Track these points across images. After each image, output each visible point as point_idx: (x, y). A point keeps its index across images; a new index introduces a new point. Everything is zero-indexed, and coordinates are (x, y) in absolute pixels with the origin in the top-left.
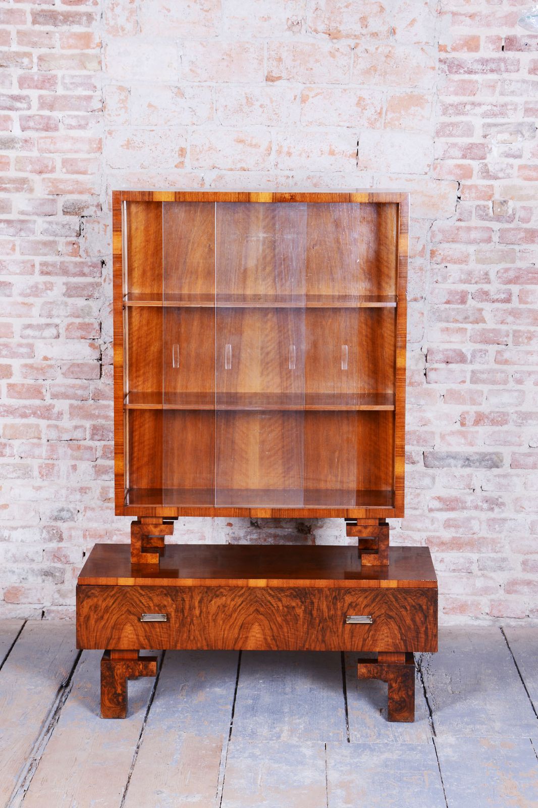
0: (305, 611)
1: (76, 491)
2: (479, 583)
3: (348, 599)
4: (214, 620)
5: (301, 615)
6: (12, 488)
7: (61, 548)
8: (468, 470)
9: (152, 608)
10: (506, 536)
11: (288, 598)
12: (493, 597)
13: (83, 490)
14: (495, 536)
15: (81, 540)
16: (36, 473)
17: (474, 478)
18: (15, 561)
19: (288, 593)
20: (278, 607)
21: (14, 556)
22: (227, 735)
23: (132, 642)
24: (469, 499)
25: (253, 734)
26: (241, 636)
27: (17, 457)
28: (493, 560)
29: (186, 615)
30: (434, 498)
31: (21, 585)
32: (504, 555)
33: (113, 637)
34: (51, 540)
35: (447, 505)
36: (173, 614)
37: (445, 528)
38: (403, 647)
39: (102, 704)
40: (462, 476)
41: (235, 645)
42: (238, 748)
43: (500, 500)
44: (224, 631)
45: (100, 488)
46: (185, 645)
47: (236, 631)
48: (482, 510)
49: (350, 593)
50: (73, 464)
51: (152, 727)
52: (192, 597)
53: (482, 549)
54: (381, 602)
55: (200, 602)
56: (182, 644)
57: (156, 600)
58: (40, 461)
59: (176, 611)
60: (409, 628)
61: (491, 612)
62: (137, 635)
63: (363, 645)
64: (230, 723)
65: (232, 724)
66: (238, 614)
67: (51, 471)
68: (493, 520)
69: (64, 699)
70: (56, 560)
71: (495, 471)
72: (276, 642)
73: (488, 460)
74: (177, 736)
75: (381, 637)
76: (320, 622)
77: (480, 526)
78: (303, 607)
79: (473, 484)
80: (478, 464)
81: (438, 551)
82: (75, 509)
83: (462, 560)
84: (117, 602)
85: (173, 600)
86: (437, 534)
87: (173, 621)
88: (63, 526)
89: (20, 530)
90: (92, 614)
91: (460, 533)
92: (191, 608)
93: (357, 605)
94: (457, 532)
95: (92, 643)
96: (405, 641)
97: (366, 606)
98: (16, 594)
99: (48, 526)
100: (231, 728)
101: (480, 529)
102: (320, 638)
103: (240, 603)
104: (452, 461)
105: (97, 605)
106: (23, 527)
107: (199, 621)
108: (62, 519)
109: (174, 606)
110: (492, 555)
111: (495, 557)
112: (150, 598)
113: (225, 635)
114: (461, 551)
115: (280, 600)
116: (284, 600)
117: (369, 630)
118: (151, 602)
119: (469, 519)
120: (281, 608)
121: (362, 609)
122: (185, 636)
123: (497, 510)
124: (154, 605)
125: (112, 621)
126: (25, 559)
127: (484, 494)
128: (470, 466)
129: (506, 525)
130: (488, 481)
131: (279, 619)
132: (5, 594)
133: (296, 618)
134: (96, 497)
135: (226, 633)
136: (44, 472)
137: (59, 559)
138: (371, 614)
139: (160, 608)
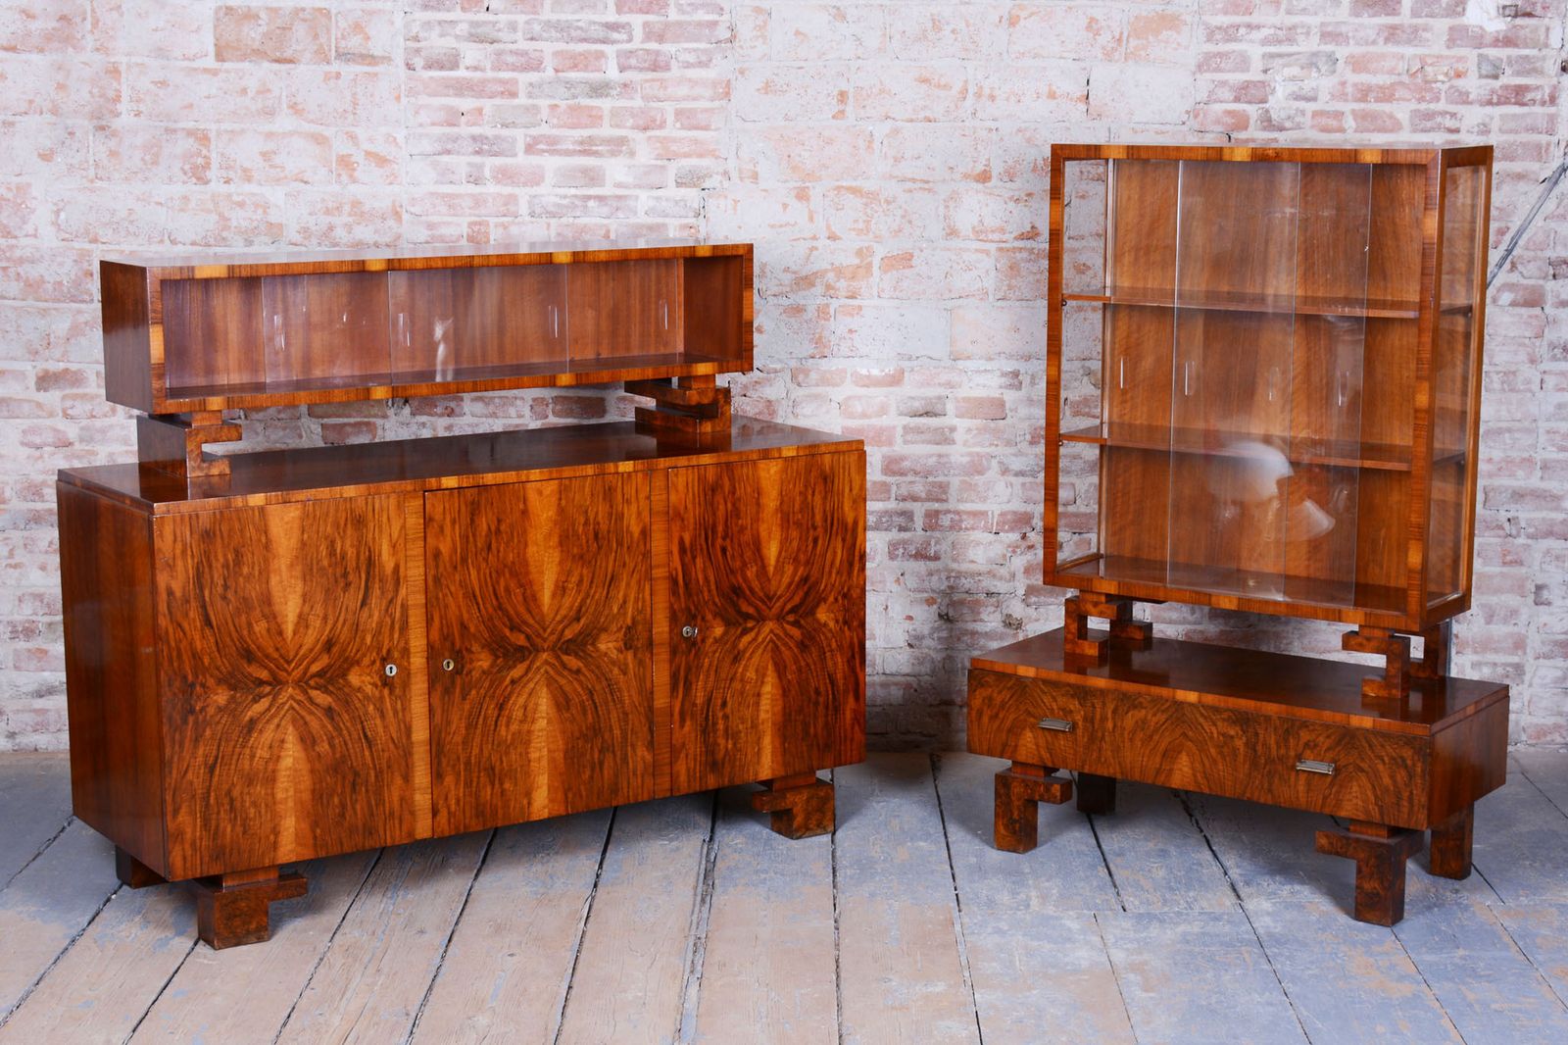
0: (1246, 744)
3: (1305, 736)
4: (1131, 740)
5: (1242, 750)
9: (1055, 711)
11: (1225, 722)
19: (1225, 716)
20: (1212, 733)
23: (1031, 753)
26: (1163, 767)
29: (1096, 726)
33: (1011, 742)
36: (1080, 723)
38: (1378, 815)
39: (996, 829)
41: (1156, 778)
44: (1143, 757)
46: (1094, 768)
47: (1158, 760)
49: (1307, 727)
52: (1104, 704)
54: (1349, 746)
55: (1114, 712)
56: (1090, 766)
57: (1061, 701)
59: (1085, 719)
60: (1388, 790)
62: (1037, 746)
63: (1323, 804)
66: (1161, 736)
72: (1208, 782)
75: (1348, 797)
76: (1266, 763)
78: (1244, 739)
84: (1014, 698)
85: (1080, 703)
87: (1079, 732)
90: (985, 708)
92: (1103, 719)
93: (1316, 746)
95: (985, 747)
96: (1381, 808)
97: (1328, 749)
102: (1266, 786)
103: (1163, 720)
105: (991, 697)
107: (1112, 738)
109: (1082, 712)
112: (1054, 699)
113: (1144, 763)
115: (1215, 725)
116: (1219, 723)
117: (1332, 784)
118: (1054, 704)
120: (1215, 735)
121: (1322, 752)
122: (1095, 754)
124: (1059, 709)
125: (1008, 722)
131: (1213, 751)
133: (1235, 751)
135: (1145, 760)
138: (1335, 762)
139: (1067, 713)
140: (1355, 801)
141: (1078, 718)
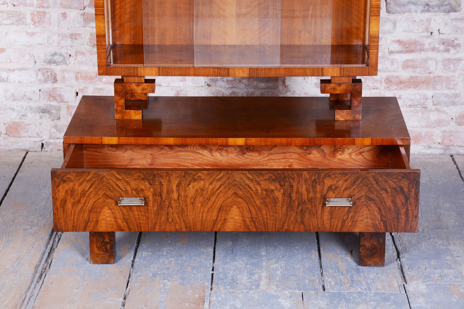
0: (284, 194)
1: (67, 37)
2: (433, 117)
3: (328, 182)
4: (193, 203)
5: (280, 198)
6: (7, 33)
7: (56, 88)
8: (427, 15)
9: (130, 192)
10: (459, 75)
11: (267, 182)
12: (445, 128)
13: (74, 36)
14: (449, 74)
15: (74, 81)
16: (29, 20)
17: (433, 21)
18: (15, 100)
20: (257, 190)
21: (13, 95)
22: (208, 284)
23: (110, 224)
24: (427, 42)
25: (234, 283)
26: (219, 219)
27: (10, 4)
28: (447, 96)
29: (164, 198)
30: (394, 42)
31: (21, 121)
32: (458, 91)
33: (91, 220)
34: (46, 81)
35: (407, 48)
36: (151, 197)
37: (403, 68)
38: (382, 227)
39: (92, 252)
40: (422, 21)
41: (213, 226)
42: (220, 299)
43: (456, 42)
44: (202, 214)
45: (89, 35)
46: (163, 227)
47: (215, 213)
48: (438, 51)
49: (330, 176)
50: (63, 12)
51: (138, 274)
52: (169, 181)
53: (436, 87)
54: (361, 184)
55: (178, 186)
56: (160, 226)
57: (133, 184)
58: (32, 9)
59: (154, 194)
60: (390, 210)
61: (443, 142)
62: (115, 218)
63: (342, 226)
64: (211, 269)
65: (213, 270)
66: (216, 198)
67: (43, 18)
68: (449, 60)
69: (57, 239)
70: (51, 99)
71: (453, 15)
72: (255, 224)
73: (446, 5)
74: (162, 286)
75: (360, 219)
76: (299, 204)
77: (436, 66)
78: (282, 190)
79: (432, 28)
80: (437, 9)
81: (396, 89)
82: (67, 54)
83: (418, 97)
84: (94, 187)
85: (150, 184)
86: (396, 74)
87: (151, 204)
88: (57, 69)
89: (17, 72)
90: (68, 198)
91: (418, 73)
92: (170, 192)
93: (336, 188)
94: (414, 72)
95: (70, 226)
96: (385, 222)
97: (346, 189)
98: (17, 129)
99: (43, 69)
100: (213, 274)
101: (436, 69)
102: (299, 219)
103: (218, 186)
104: (412, 7)
105: (73, 189)
106: (20, 70)
107: (177, 204)
108: (55, 62)
109: (152, 190)
110: (446, 92)
111: (449, 93)
112: (127, 182)
113: (204, 218)
114: (418, 88)
115: (259, 184)
116: (263, 183)
117: (349, 212)
118: (128, 187)
119: (426, 60)
121: (342, 191)
122: (163, 218)
123: (452, 51)
124: (131, 189)
125: (89, 205)
126: (23, 98)
127: (442, 36)
128: (429, 11)
129: (460, 65)
130: (446, 24)
132: (6, 128)
133: (275, 201)
134: (86, 43)
135: (204, 215)
136: (36, 19)
137: (55, 99)
138: (351, 198)
139: (138, 193)
140: (365, 220)
141: (149, 194)
